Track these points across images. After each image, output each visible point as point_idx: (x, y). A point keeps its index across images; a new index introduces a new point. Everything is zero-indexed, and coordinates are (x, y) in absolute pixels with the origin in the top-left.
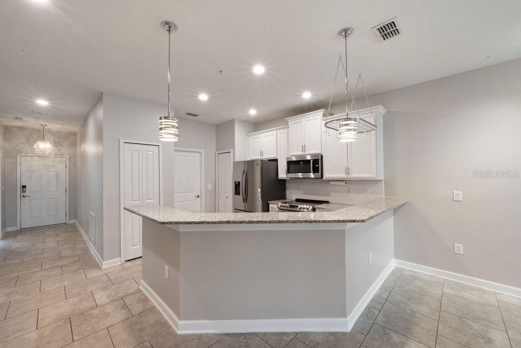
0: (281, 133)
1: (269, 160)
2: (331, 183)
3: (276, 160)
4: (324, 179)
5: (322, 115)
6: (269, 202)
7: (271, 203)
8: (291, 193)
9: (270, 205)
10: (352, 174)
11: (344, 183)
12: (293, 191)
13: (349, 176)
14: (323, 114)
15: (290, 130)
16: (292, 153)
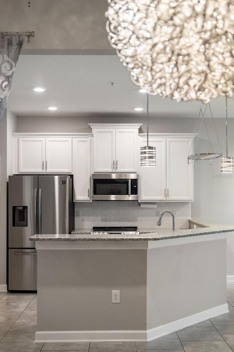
0: (79, 141)
15: (94, 139)
16: (97, 170)
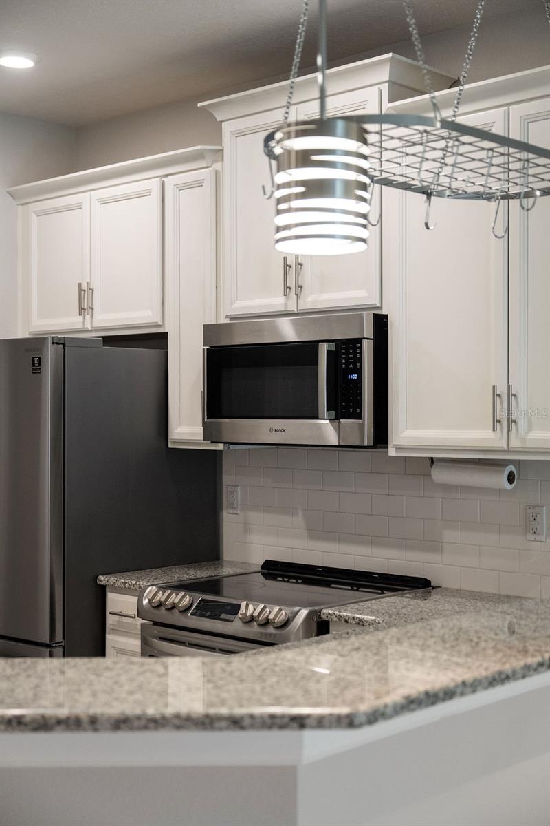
0: (182, 187)
1: (108, 341)
2: (439, 475)
3: (159, 340)
4: (392, 452)
5: (385, 87)
6: (102, 579)
7: (118, 590)
8: (247, 529)
9: (111, 596)
10: (530, 428)
11: (501, 480)
12: (255, 517)
13: (515, 443)
14: (392, 83)
15: (226, 166)
16: (238, 304)
